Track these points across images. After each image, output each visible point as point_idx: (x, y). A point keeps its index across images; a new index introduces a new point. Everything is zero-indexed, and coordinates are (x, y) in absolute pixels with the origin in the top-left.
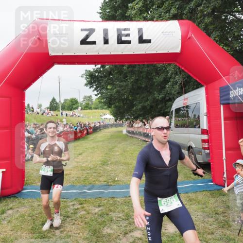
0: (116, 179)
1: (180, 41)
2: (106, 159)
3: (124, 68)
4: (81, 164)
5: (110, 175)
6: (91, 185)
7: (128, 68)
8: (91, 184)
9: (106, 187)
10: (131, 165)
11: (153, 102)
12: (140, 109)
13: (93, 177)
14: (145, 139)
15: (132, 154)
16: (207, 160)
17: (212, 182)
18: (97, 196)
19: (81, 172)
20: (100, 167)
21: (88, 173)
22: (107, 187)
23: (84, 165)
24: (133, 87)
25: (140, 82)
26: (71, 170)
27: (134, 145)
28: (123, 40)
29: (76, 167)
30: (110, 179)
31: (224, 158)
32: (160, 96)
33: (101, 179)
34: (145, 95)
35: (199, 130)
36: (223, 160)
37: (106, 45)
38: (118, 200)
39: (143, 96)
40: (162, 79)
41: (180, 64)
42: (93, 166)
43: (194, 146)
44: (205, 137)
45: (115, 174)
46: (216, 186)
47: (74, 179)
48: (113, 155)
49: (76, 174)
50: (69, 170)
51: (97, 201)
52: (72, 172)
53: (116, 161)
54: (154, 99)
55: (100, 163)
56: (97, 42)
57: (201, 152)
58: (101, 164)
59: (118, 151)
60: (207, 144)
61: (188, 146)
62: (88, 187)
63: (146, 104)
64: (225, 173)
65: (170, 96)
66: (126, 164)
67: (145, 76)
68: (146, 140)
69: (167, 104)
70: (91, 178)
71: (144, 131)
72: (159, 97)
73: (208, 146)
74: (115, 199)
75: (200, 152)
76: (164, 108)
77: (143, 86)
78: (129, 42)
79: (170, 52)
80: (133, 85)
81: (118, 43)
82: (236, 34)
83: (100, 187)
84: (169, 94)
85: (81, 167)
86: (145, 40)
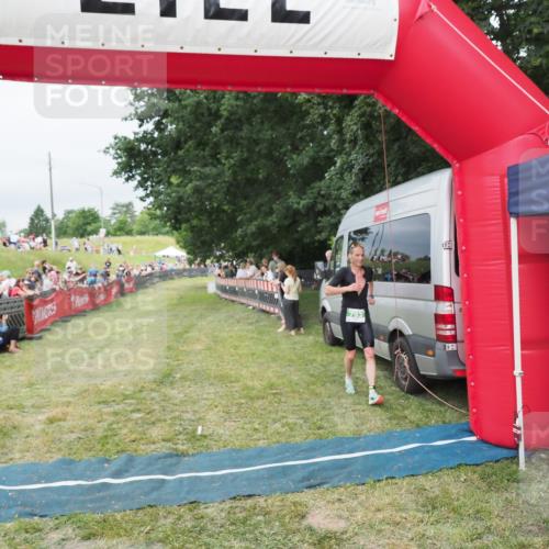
0: (200, 428)
1: (396, 24)
2: (168, 364)
3: (214, 129)
4: (98, 382)
5: (179, 418)
6: (124, 456)
7: (222, 130)
8: (123, 451)
9: (169, 461)
10: (238, 381)
11: (286, 218)
12: (253, 234)
13: (130, 425)
14: (264, 307)
15: (236, 348)
16: (451, 369)
17: (472, 433)
18: (144, 500)
19: (96, 408)
20: (152, 390)
21: (116, 414)
22: (174, 460)
23: (107, 385)
24: (235, 179)
25: (252, 165)
26: (68, 404)
27: (238, 322)
28: (222, 6)
29: (83, 393)
30: (181, 433)
31: (518, 370)
32: (303, 202)
33: (155, 432)
34: (266, 199)
35: (428, 289)
36: (514, 377)
37: (168, 20)
38: (211, 511)
39: (259, 201)
40: (306, 161)
41: (388, 98)
42: (131, 388)
43: (408, 331)
44: (445, 308)
45: (195, 412)
46: (485, 446)
47: (74, 436)
48: (188, 353)
49: (83, 417)
50: (63, 404)
51: (144, 524)
52: (70, 409)
53: (196, 372)
54: (288, 208)
55: (151, 377)
56: (137, 9)
57: (432, 348)
58: (155, 382)
59: (198, 340)
60: (449, 326)
61: (391, 328)
62: (113, 467)
63: (268, 222)
64: (520, 415)
65: (327, 203)
66: (222, 379)
67: (264, 151)
68: (268, 309)
69: (320, 222)
70: (125, 431)
71: (263, 287)
72: (299, 203)
73: (453, 332)
74: (202, 510)
75: (427, 348)
76: (313, 230)
77: (261, 176)
78: (242, 15)
79: (365, 55)
80: (235, 173)
81: (207, 16)
82: (536, 31)
83: (152, 464)
84: (323, 196)
85: (99, 392)
86: (291, 12)
